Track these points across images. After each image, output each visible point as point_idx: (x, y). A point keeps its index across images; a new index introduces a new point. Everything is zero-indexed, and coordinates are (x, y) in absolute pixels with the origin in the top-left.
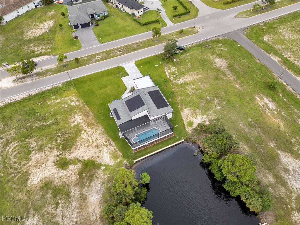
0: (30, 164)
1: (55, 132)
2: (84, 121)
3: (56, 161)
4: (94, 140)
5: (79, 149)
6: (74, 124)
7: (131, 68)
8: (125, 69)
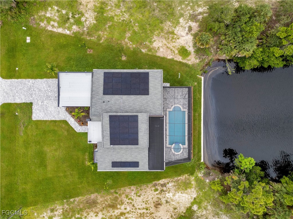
4: (144, 206)
7: (12, 90)
8: (9, 102)
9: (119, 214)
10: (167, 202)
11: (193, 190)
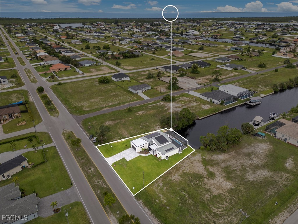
0: (222, 192)
1: (191, 187)
2: (175, 173)
3: (212, 179)
5: (198, 170)
6: (180, 178)
7: (114, 159)
8: (115, 162)
9: (182, 171)
11: (198, 154)
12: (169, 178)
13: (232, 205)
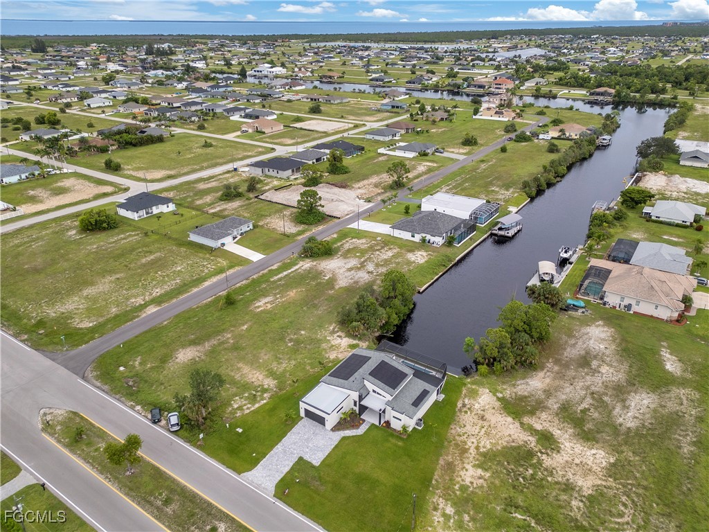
0: (599, 482)
1: (525, 490)
2: (463, 463)
3: (555, 452)
4: (478, 427)
5: (510, 436)
6: (483, 474)
7: (270, 470)
8: (279, 478)
9: (475, 451)
10: (484, 411)
11: (480, 390)
12: (458, 482)
13: (639, 508)
